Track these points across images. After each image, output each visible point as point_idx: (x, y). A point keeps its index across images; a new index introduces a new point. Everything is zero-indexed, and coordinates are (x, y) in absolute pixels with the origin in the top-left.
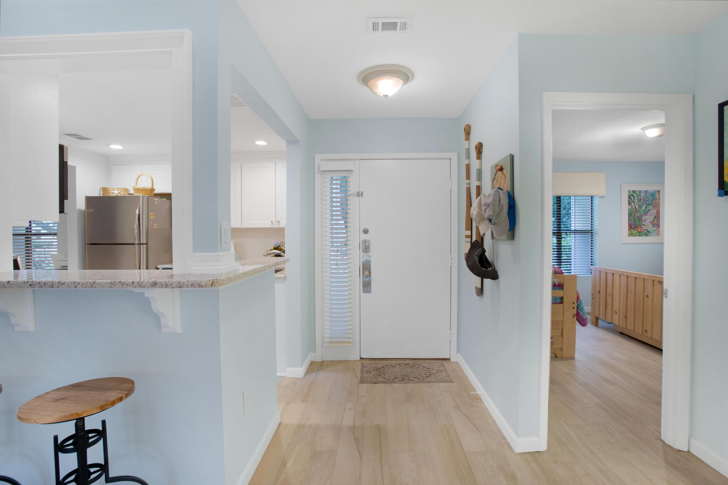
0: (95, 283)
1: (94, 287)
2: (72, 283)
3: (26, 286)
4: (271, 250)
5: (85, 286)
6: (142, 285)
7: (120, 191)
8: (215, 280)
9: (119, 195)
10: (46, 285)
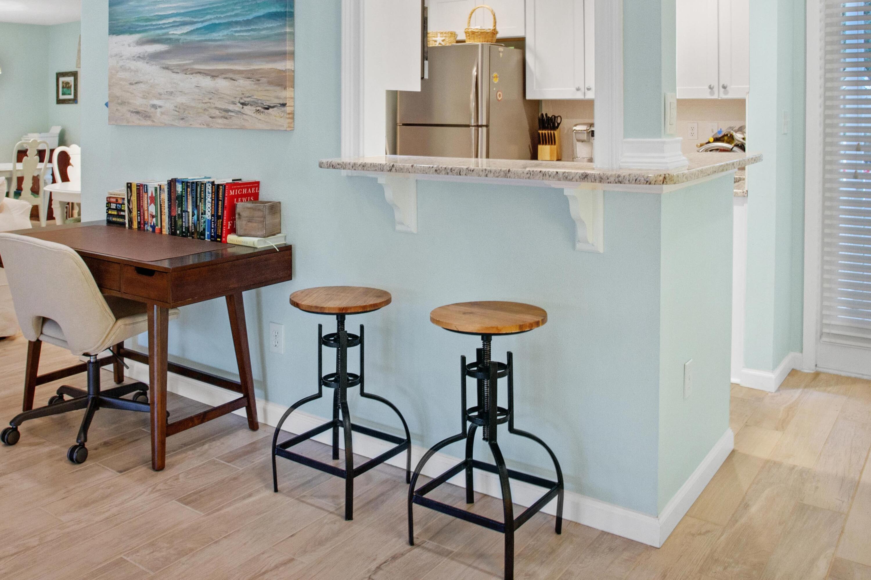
0: (510, 172)
1: (509, 177)
2: (482, 171)
3: (431, 171)
4: (709, 142)
5: (497, 175)
6: (569, 177)
7: (445, 37)
8: (667, 175)
9: (443, 43)
10: (453, 171)
